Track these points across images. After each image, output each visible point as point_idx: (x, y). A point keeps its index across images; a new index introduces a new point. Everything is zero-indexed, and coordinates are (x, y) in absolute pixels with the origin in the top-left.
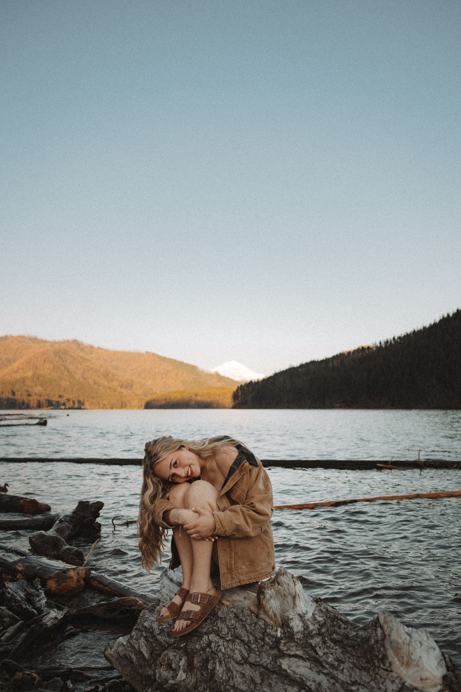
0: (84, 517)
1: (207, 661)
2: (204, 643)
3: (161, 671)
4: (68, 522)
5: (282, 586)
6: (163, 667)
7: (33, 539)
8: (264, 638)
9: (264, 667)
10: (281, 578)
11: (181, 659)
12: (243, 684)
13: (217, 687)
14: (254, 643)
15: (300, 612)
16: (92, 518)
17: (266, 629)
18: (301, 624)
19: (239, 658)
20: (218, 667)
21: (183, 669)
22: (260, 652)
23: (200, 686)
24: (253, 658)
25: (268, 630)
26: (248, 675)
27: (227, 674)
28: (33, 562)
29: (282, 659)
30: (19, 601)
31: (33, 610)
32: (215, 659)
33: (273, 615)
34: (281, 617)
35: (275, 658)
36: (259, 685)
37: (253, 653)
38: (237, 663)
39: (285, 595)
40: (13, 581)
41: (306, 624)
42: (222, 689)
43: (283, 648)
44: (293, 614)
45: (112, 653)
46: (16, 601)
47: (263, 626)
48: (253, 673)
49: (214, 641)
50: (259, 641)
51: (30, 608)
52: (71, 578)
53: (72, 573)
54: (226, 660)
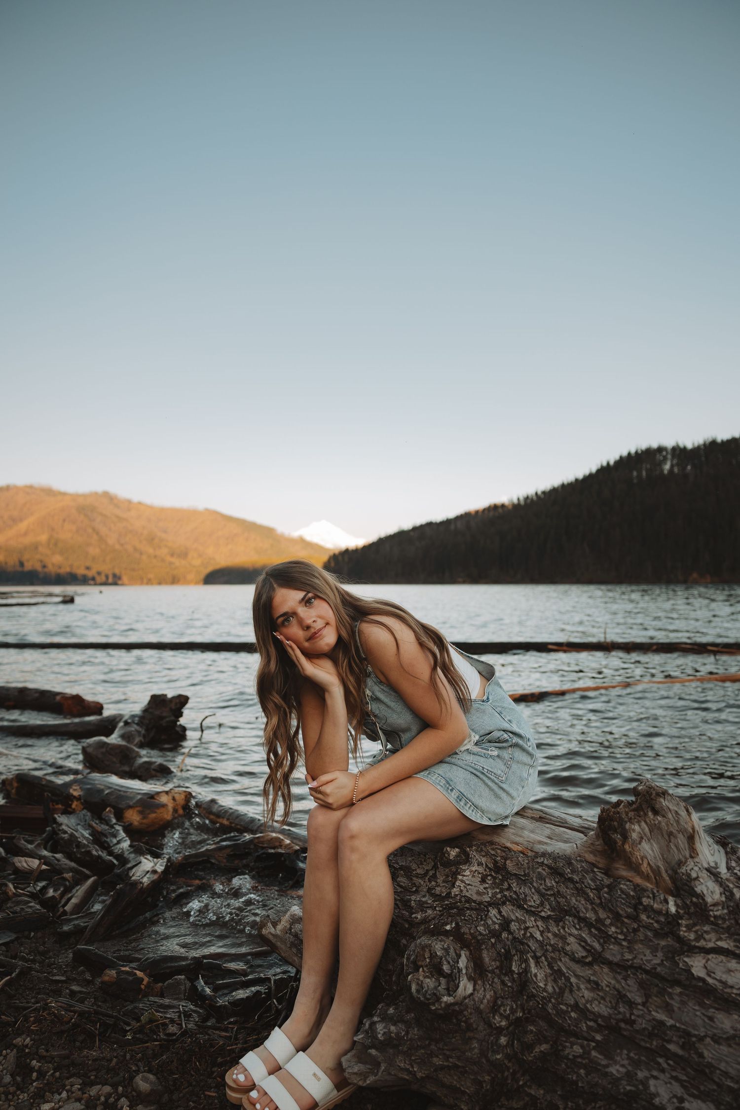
0: (161, 718)
1: (507, 957)
2: (494, 923)
3: (421, 978)
4: (137, 724)
5: (664, 816)
6: (421, 970)
7: (90, 750)
8: (638, 916)
9: (647, 972)
10: (661, 802)
11: (459, 956)
12: (600, 1003)
13: (538, 1006)
14: (611, 924)
15: (706, 866)
16: (173, 718)
17: (639, 898)
18: (717, 890)
19: (581, 953)
20: (534, 970)
21: (466, 973)
22: (629, 942)
23: (503, 1005)
24: (613, 952)
25: (645, 901)
26: (607, 986)
27: (555, 981)
28: (96, 782)
29: (688, 956)
30: (85, 844)
31: (110, 858)
32: (522, 953)
33: (650, 872)
34: (671, 877)
35: (672, 955)
36: (640, 1007)
37: (614, 944)
38: (573, 959)
39: (670, 834)
40: (68, 811)
41: (727, 889)
42: (550, 1011)
43: (686, 934)
44: (696, 868)
45: (278, 932)
46: (79, 845)
47: (632, 893)
48: (618, 982)
49: (514, 918)
50: (626, 920)
51: (104, 855)
52: (164, 806)
53: (164, 799)
54: (549, 955)
